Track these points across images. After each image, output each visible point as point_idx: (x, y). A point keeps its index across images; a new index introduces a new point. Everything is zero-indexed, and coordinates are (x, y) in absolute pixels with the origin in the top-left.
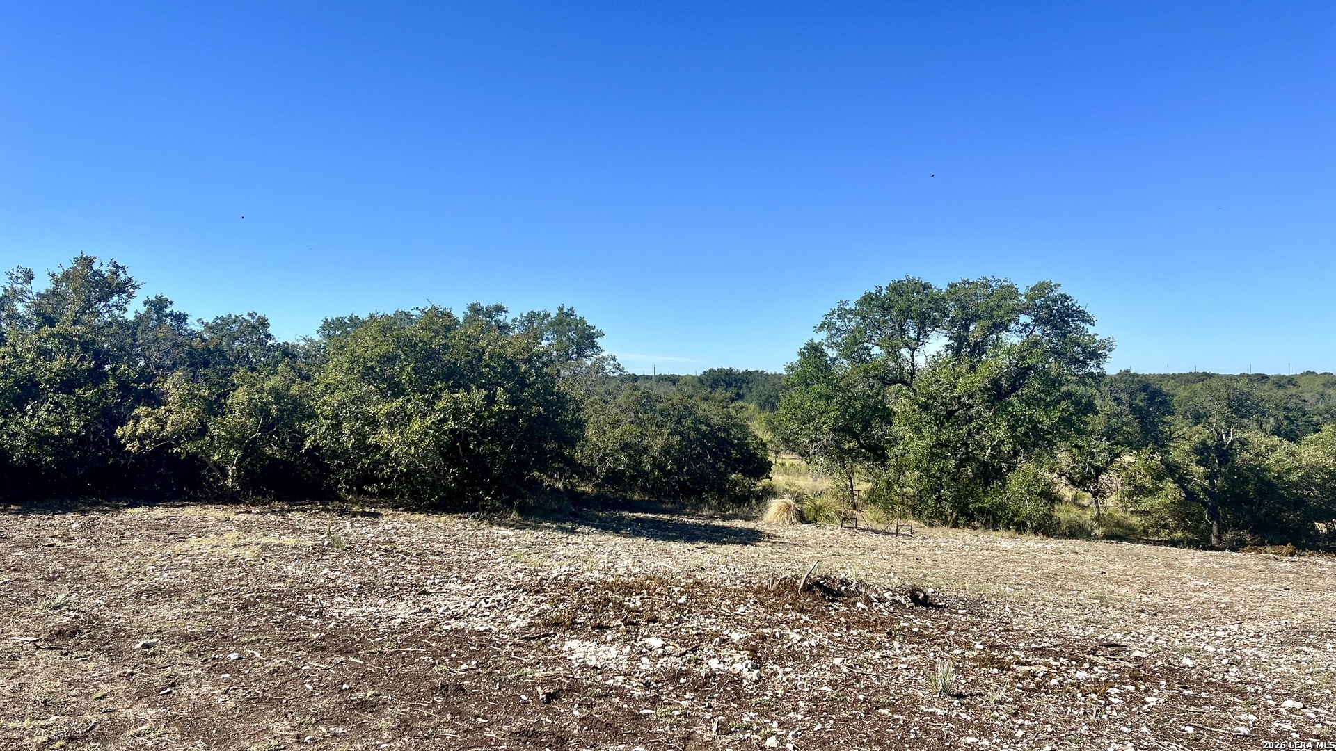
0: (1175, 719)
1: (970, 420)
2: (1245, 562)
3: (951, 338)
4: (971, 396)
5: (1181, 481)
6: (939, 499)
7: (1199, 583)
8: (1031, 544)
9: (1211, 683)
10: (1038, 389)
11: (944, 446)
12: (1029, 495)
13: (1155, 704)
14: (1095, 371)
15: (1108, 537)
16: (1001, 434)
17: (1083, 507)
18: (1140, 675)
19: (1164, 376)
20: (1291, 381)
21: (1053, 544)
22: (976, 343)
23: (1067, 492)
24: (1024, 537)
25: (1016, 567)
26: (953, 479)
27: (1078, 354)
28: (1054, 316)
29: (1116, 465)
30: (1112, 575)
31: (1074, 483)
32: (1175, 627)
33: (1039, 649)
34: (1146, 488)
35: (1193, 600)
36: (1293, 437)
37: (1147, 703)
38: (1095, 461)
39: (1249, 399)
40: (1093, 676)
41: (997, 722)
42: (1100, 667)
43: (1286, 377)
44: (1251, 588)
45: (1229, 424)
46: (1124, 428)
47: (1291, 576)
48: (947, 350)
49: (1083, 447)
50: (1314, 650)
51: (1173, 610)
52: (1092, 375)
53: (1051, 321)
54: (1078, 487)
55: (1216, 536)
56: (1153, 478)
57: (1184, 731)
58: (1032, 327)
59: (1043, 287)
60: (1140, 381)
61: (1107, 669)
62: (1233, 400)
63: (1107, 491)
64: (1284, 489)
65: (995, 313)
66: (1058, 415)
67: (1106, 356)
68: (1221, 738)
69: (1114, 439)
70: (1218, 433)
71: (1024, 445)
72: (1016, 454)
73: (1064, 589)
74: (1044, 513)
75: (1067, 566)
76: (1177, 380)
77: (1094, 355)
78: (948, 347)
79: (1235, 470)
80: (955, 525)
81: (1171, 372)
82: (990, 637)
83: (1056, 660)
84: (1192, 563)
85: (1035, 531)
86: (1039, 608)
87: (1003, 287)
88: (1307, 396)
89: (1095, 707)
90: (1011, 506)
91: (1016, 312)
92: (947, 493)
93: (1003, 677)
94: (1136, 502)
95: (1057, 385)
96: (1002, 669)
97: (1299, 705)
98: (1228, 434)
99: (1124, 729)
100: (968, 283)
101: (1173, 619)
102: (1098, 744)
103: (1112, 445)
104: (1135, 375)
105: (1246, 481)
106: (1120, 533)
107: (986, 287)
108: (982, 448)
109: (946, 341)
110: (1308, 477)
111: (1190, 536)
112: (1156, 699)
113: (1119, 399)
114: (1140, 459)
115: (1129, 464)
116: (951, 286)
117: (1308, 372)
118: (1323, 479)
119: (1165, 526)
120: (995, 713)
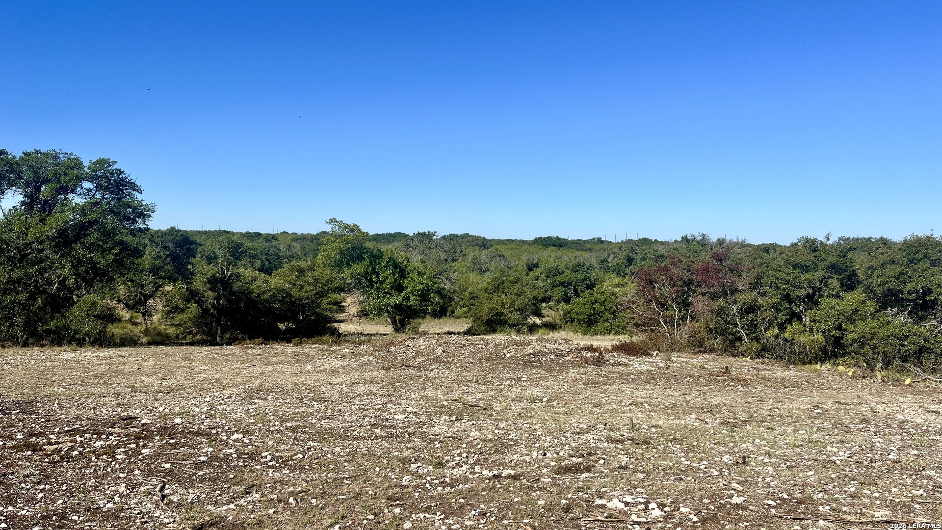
0: (159, 461)
1: (41, 261)
2: (234, 351)
3: (25, 196)
4: (41, 242)
5: (200, 303)
6: (11, 325)
7: (203, 368)
8: (88, 354)
9: (190, 432)
10: (97, 238)
11: (16, 282)
12: (88, 317)
13: (147, 453)
14: (142, 227)
15: (149, 344)
16: (66, 272)
17: (136, 324)
18: (144, 435)
19: (199, 232)
20: (274, 237)
21: (105, 352)
22: (46, 202)
23: (126, 314)
24: (83, 350)
25: (72, 372)
26: (24, 309)
27: (130, 214)
28: (112, 184)
29: (159, 293)
30: (145, 369)
31: (128, 307)
32: (180, 399)
33: (70, 431)
34: (179, 308)
35: (196, 380)
36: (269, 272)
37: (142, 454)
38: (145, 290)
39: (240, 248)
40: (108, 443)
41: (23, 492)
42: (114, 435)
43: (272, 235)
44: (233, 367)
45: (229, 263)
46: (166, 267)
47: (258, 357)
48: (22, 206)
49: (136, 281)
50: (260, 401)
51: (182, 387)
52: (140, 230)
53: (109, 188)
54: (131, 309)
55: (220, 337)
56: (184, 301)
57: (164, 467)
58: (94, 192)
59: (102, 162)
60: (182, 235)
61: (120, 436)
62: (232, 248)
63: (153, 311)
64: (262, 304)
65: (62, 179)
66: (112, 257)
67: (150, 216)
68: (187, 467)
69: (158, 274)
70: (222, 269)
71: (84, 279)
72: (78, 288)
73: (107, 384)
74: (100, 330)
75: (114, 367)
76: (207, 235)
77: (142, 215)
78: (23, 203)
79: (232, 293)
80: (25, 345)
81: (204, 229)
82: (32, 428)
83: (81, 436)
84: (200, 355)
85: (92, 344)
86: (83, 400)
87: (70, 159)
88: (281, 247)
89: (103, 465)
90: (73, 327)
91: (80, 179)
92: (19, 320)
93: (35, 456)
94: (172, 318)
95: (112, 235)
96: (34, 451)
97: (241, 436)
98: (228, 271)
99: (122, 475)
100: (41, 153)
101: (180, 394)
102: (100, 490)
103: (157, 279)
104: (179, 231)
105: (240, 300)
106: (159, 339)
107: (56, 157)
108: (50, 283)
109: (21, 198)
110: (274, 296)
111: (205, 337)
112: (149, 450)
113: (168, 247)
114: (175, 288)
115: (168, 292)
116: (25, 154)
117: (284, 232)
118: (283, 297)
119: (190, 333)
120: (23, 485)
